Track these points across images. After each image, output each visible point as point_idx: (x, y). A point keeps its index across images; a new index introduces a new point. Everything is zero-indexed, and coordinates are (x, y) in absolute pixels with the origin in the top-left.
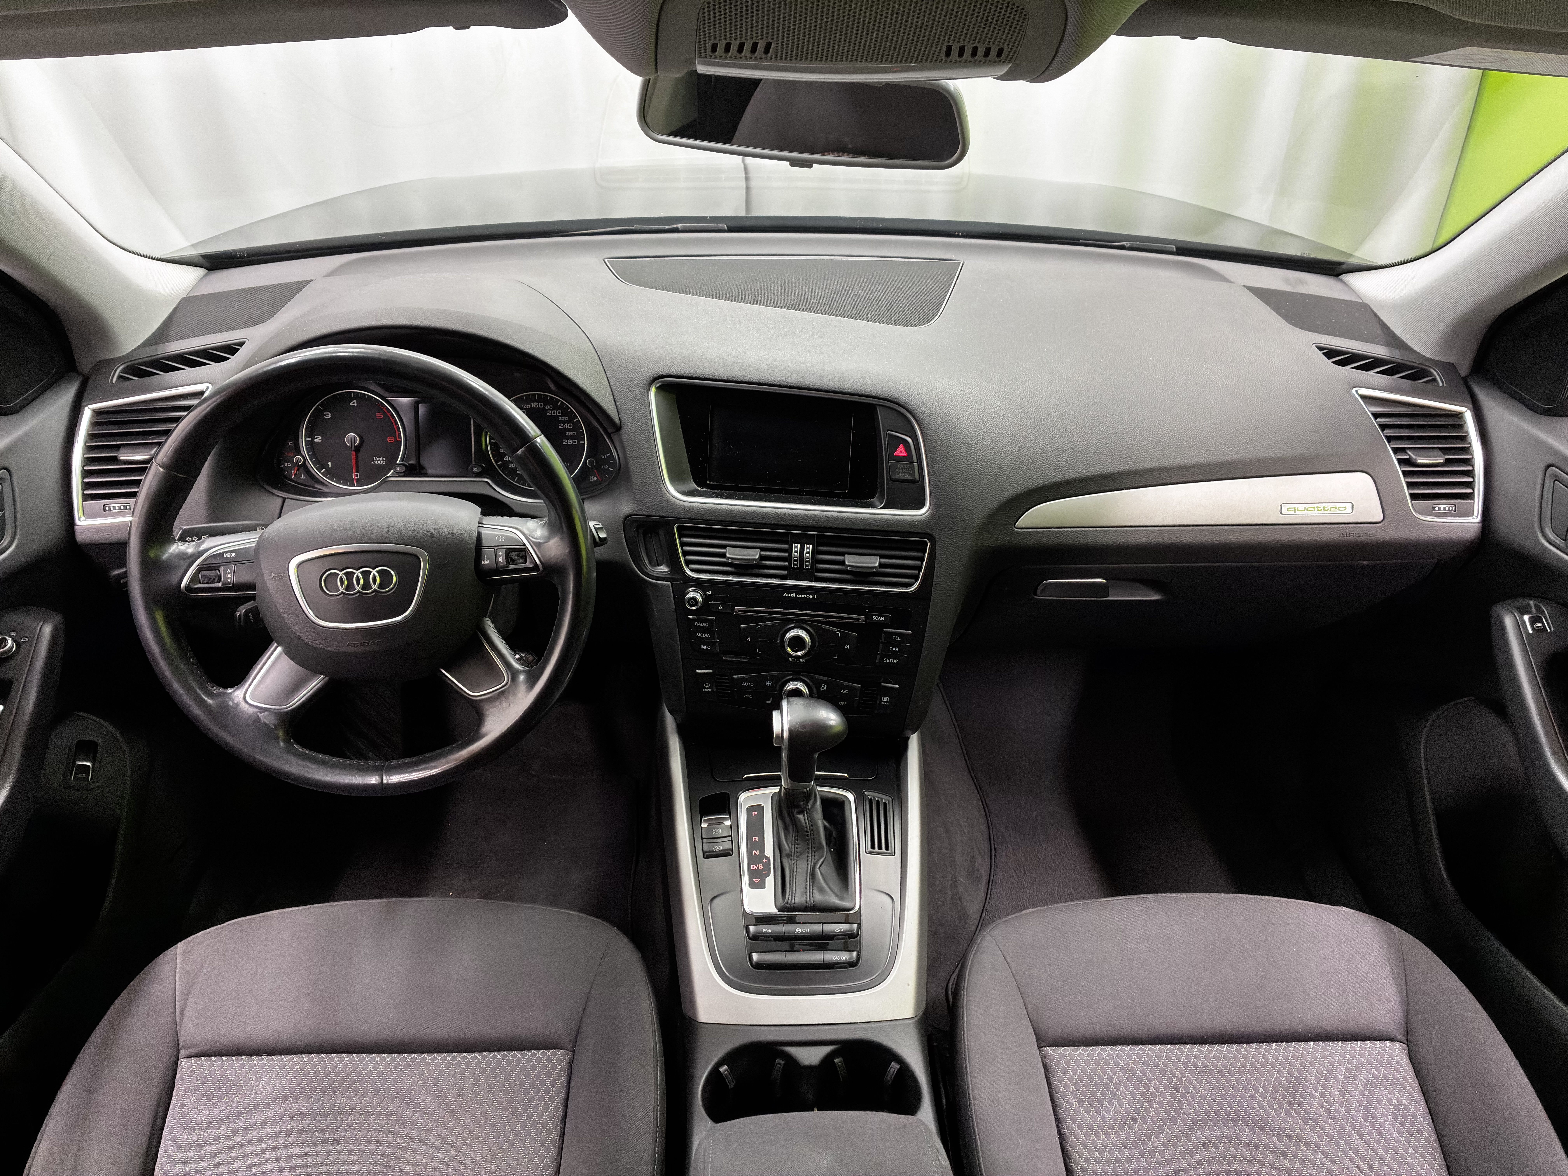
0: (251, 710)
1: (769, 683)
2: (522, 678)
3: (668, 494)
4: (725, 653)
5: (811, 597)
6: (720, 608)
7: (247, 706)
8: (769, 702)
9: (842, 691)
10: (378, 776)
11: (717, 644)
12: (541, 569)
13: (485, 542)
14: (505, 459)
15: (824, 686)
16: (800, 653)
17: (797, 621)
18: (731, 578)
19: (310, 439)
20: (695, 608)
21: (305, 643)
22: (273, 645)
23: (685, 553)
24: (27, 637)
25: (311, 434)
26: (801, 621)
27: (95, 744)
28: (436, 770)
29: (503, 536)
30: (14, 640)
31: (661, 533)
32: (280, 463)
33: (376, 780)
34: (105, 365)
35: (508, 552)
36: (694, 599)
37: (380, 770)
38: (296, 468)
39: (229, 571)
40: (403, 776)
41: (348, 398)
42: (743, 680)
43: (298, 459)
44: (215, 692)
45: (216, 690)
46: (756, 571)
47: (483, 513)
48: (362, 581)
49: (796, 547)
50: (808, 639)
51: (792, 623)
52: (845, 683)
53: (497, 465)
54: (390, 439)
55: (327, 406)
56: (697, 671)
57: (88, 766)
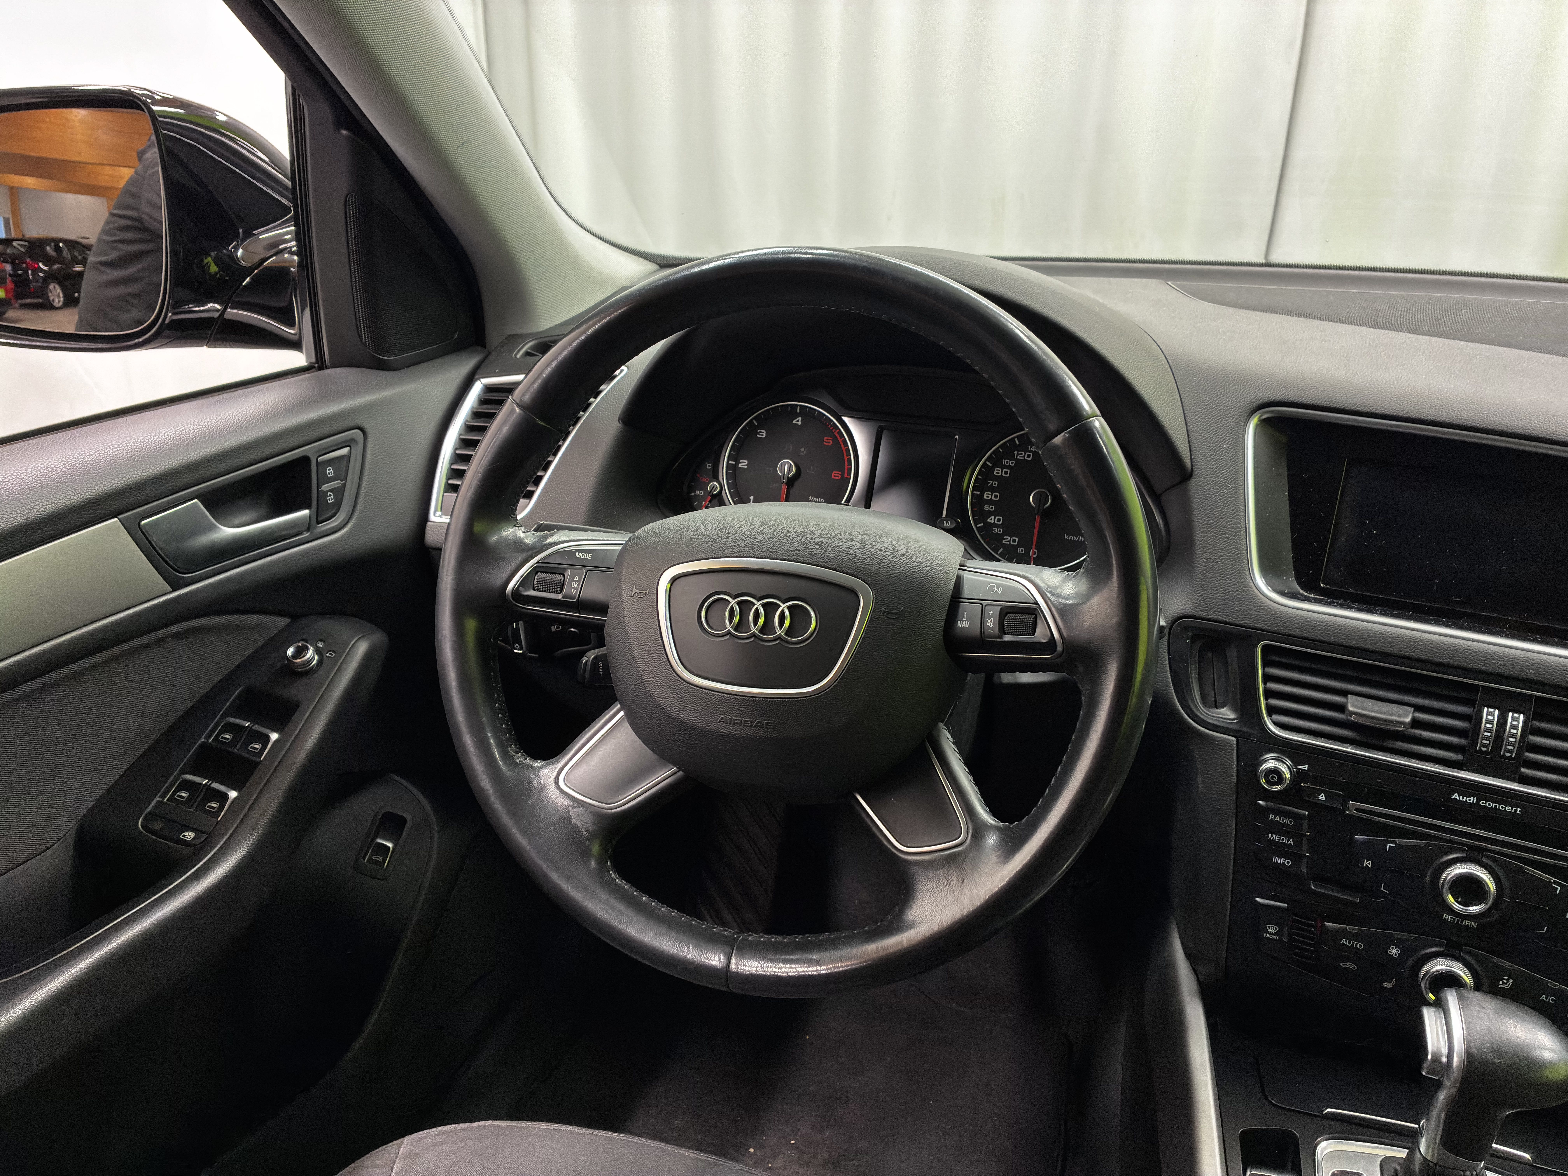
0: (562, 801)
1: (1394, 951)
2: (992, 839)
3: (1256, 590)
4: (1317, 879)
5: (1508, 809)
6: (1322, 797)
7: (557, 792)
8: (1388, 985)
9: (1543, 997)
10: (725, 954)
11: (1305, 860)
12: (1059, 648)
13: (967, 592)
14: (988, 520)
15: (1508, 981)
16: (1474, 909)
17: (1472, 848)
18: (1349, 749)
19: (734, 463)
20: (1277, 788)
21: (658, 706)
22: (615, 707)
23: (1269, 694)
24: (334, 652)
25: (735, 456)
26: (1481, 850)
27: (404, 821)
28: (819, 968)
29: (999, 586)
30: (318, 651)
31: (1232, 654)
32: (691, 489)
33: (719, 961)
34: (514, 339)
35: (1006, 612)
36: (1276, 772)
37: (731, 946)
38: (709, 498)
39: (576, 579)
40: (763, 964)
41: (792, 412)
42: (1343, 934)
43: (714, 487)
44: (518, 761)
45: (521, 759)
46: (1399, 745)
47: (967, 554)
48: (761, 620)
49: (1490, 716)
50: (1491, 885)
51: (1462, 851)
52: (1551, 983)
53: (977, 528)
54: (836, 475)
55: (763, 421)
56: (1258, 899)
57: (389, 848)
